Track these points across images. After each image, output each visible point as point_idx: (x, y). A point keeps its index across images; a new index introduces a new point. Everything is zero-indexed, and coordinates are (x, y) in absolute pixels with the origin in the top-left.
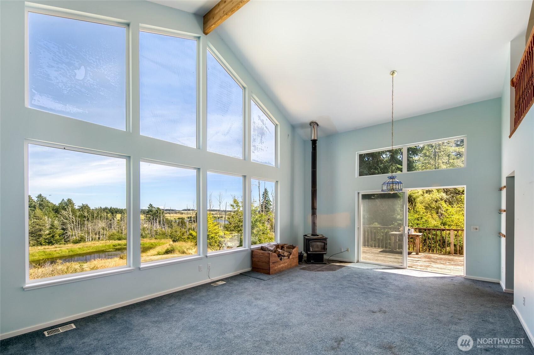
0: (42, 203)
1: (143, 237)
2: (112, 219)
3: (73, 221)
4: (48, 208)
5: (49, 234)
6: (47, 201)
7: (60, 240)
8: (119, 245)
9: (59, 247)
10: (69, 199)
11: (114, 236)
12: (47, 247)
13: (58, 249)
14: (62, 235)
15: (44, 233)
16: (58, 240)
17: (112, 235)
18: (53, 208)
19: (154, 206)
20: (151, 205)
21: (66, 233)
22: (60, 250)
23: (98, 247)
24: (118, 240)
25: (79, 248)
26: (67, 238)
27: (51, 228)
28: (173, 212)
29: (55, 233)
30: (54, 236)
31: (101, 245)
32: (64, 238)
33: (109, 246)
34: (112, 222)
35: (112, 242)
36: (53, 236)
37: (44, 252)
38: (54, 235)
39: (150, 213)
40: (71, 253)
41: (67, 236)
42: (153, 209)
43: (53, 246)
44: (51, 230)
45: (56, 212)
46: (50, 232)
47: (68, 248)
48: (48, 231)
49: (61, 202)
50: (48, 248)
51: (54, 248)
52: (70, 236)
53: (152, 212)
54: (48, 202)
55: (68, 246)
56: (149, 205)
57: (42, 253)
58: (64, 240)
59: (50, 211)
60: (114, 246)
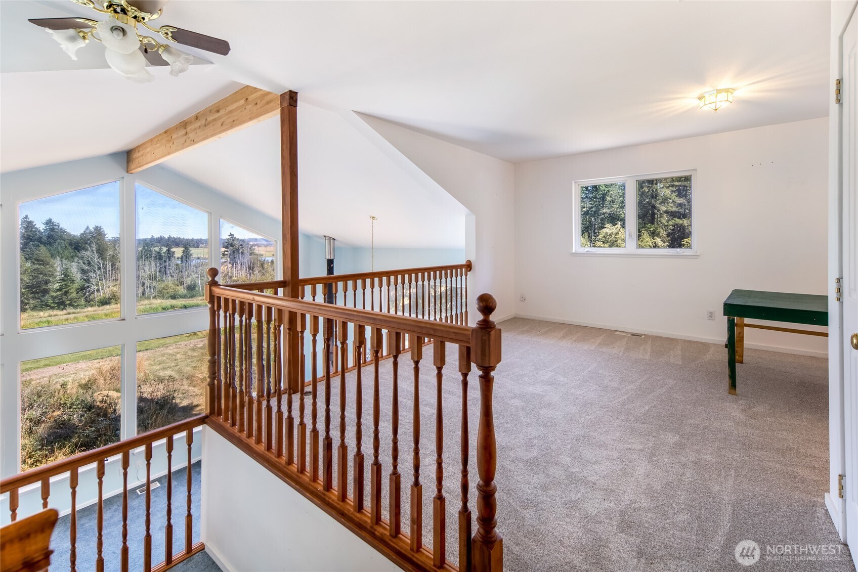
0: (52, 233)
2: (168, 260)
3: (100, 267)
4: (62, 241)
5: (59, 290)
6: (61, 229)
7: (79, 298)
9: (74, 313)
10: (97, 227)
11: (167, 290)
12: (55, 312)
13: (72, 316)
14: (81, 290)
15: (53, 287)
16: (74, 299)
17: (164, 289)
18: (70, 241)
19: (236, 236)
20: (232, 235)
21: (88, 287)
24: (172, 299)
26: (90, 295)
27: (63, 280)
29: (70, 288)
30: (68, 293)
32: (85, 294)
34: (167, 264)
35: (162, 303)
36: (66, 293)
38: (68, 290)
41: (89, 291)
42: (235, 241)
43: (65, 312)
44: (63, 283)
45: (75, 248)
46: (62, 285)
47: (87, 313)
48: (58, 285)
49: (85, 231)
50: (56, 315)
51: (66, 314)
52: (94, 291)
53: (233, 247)
54: (63, 231)
55: (88, 311)
56: (229, 236)
58: (86, 298)
59: (66, 247)
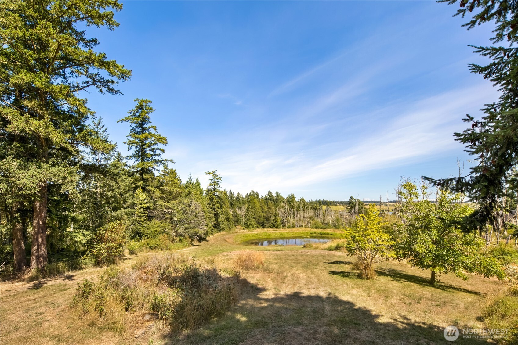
1: (336, 228)
2: (319, 210)
3: (288, 211)
7: (280, 225)
8: (315, 233)
12: (269, 229)
14: (281, 221)
16: (278, 225)
17: (314, 224)
19: (354, 197)
20: (351, 197)
21: (284, 220)
22: (275, 233)
23: (299, 233)
24: (316, 228)
25: (287, 233)
26: (284, 224)
28: (378, 204)
31: (301, 231)
32: (282, 223)
33: (307, 233)
34: (319, 212)
37: (266, 233)
39: (351, 205)
40: (282, 236)
41: (284, 222)
42: (354, 201)
50: (269, 231)
57: (265, 234)
60: (311, 233)
